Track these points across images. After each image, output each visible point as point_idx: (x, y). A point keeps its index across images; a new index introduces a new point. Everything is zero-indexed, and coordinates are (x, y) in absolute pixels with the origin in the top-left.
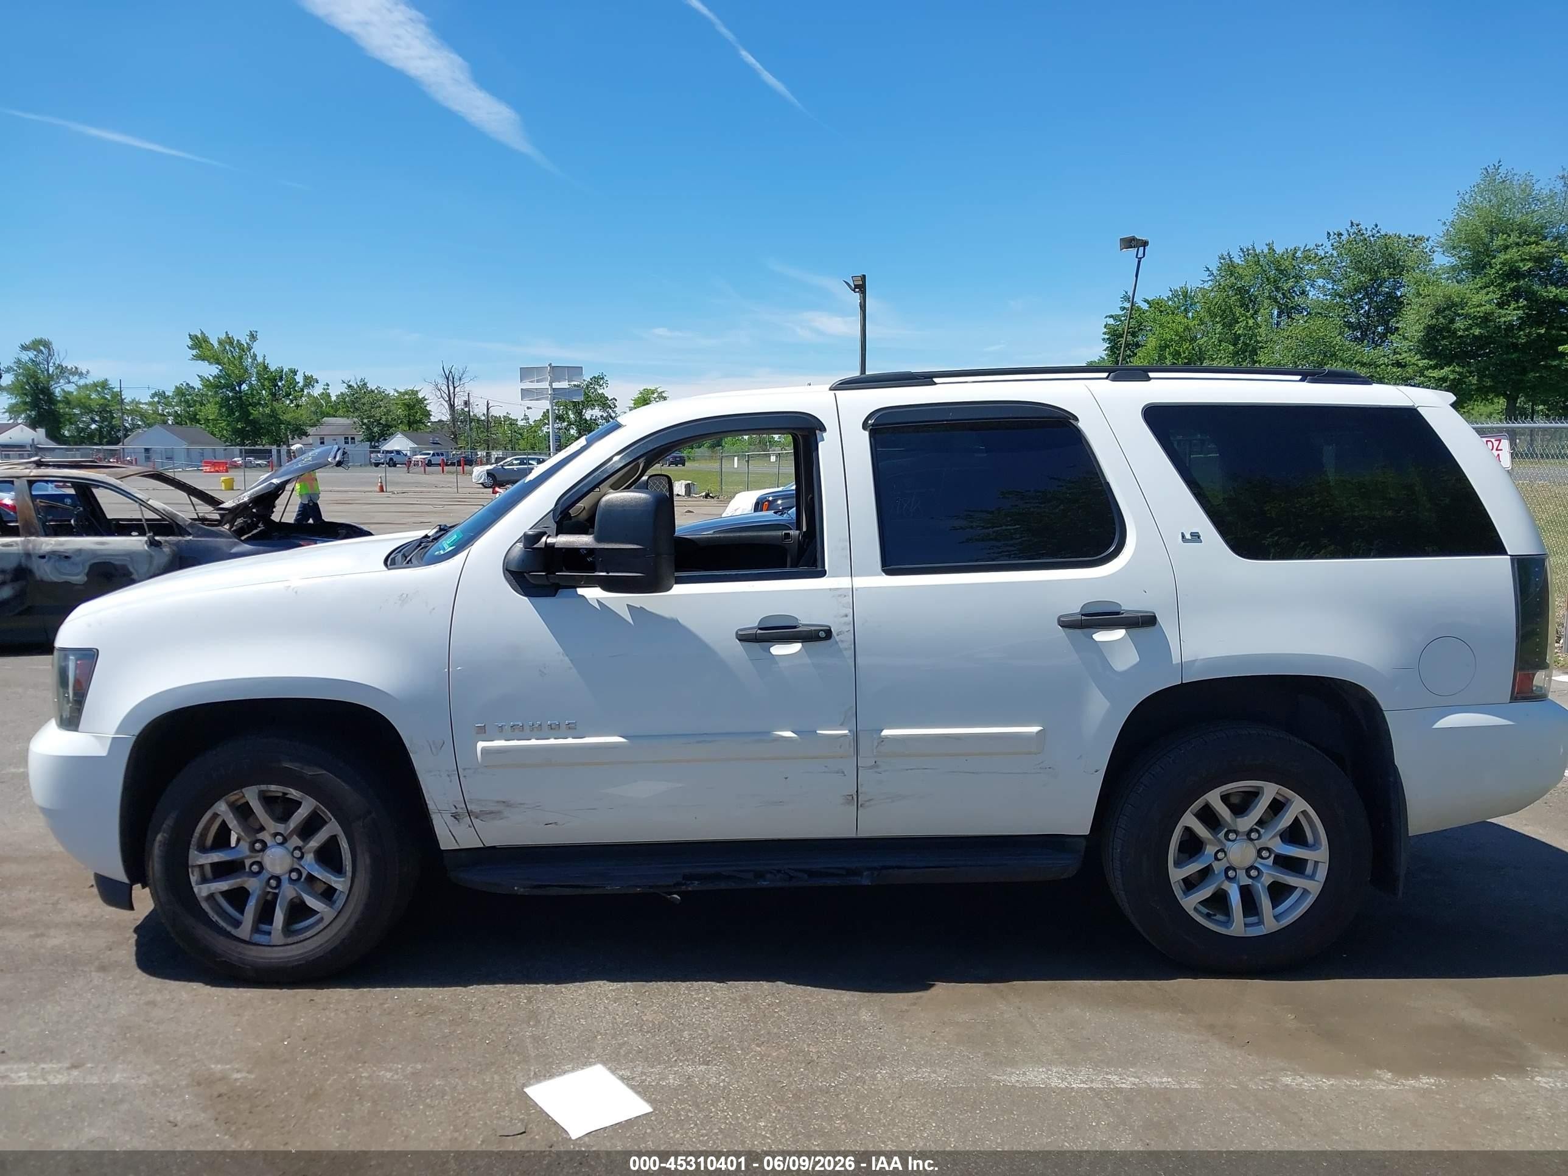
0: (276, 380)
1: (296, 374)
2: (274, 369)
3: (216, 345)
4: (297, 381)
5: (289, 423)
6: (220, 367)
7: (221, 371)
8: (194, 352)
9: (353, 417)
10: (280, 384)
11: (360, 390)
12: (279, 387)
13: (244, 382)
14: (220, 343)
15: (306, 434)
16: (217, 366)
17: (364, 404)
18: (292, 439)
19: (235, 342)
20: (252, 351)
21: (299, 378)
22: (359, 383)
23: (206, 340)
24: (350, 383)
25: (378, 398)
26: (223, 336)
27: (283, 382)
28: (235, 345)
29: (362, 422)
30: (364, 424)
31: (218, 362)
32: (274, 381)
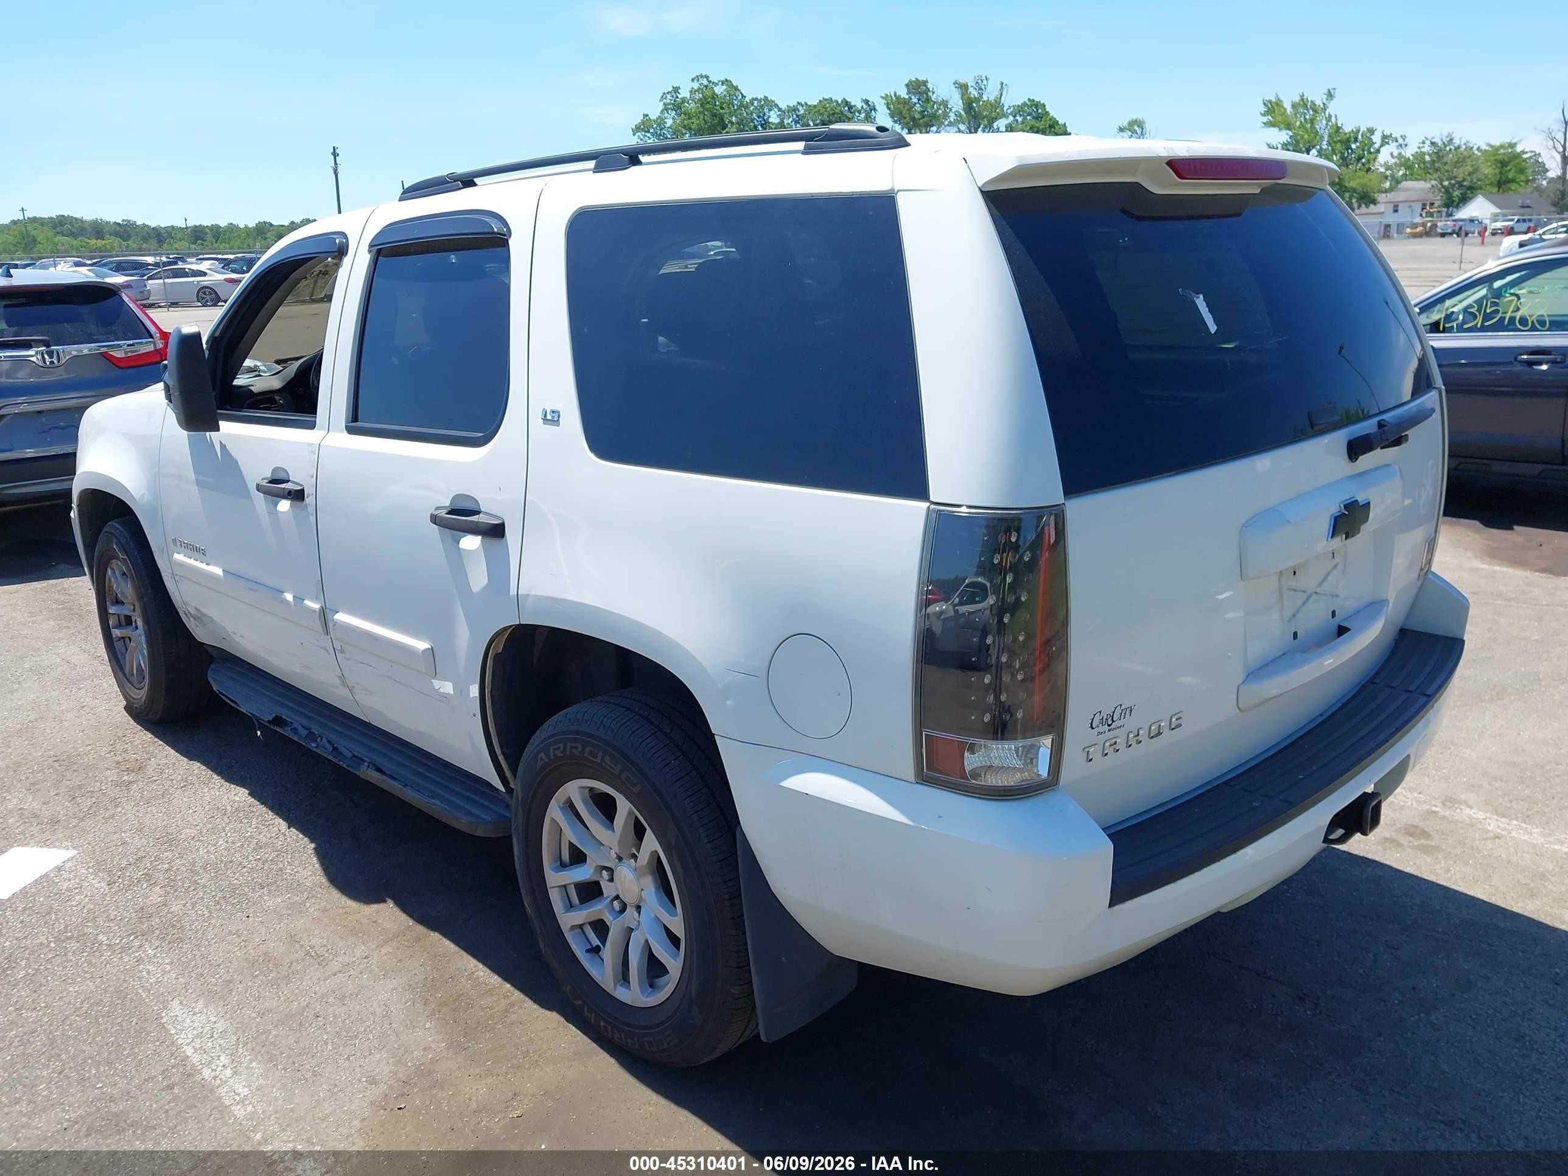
0: (1349, 142)
1: (1373, 134)
2: (1350, 130)
3: (1289, 110)
4: (1374, 141)
5: (1354, 190)
6: (1291, 134)
7: (1291, 137)
8: (1265, 119)
9: (1431, 179)
10: (1353, 146)
11: (1445, 146)
12: (1352, 149)
13: (1313, 147)
14: (1294, 106)
15: (1374, 202)
16: (1288, 131)
17: (1446, 164)
18: (1359, 208)
19: (1309, 104)
20: (1327, 112)
21: (1377, 139)
22: (1444, 140)
23: (1279, 103)
24: (1433, 140)
25: (1464, 156)
26: (1297, 99)
27: (1358, 144)
28: (1309, 107)
29: (1441, 184)
30: (1443, 187)
31: (1288, 127)
32: (1346, 143)
